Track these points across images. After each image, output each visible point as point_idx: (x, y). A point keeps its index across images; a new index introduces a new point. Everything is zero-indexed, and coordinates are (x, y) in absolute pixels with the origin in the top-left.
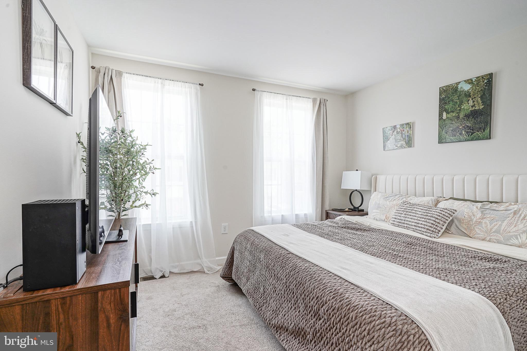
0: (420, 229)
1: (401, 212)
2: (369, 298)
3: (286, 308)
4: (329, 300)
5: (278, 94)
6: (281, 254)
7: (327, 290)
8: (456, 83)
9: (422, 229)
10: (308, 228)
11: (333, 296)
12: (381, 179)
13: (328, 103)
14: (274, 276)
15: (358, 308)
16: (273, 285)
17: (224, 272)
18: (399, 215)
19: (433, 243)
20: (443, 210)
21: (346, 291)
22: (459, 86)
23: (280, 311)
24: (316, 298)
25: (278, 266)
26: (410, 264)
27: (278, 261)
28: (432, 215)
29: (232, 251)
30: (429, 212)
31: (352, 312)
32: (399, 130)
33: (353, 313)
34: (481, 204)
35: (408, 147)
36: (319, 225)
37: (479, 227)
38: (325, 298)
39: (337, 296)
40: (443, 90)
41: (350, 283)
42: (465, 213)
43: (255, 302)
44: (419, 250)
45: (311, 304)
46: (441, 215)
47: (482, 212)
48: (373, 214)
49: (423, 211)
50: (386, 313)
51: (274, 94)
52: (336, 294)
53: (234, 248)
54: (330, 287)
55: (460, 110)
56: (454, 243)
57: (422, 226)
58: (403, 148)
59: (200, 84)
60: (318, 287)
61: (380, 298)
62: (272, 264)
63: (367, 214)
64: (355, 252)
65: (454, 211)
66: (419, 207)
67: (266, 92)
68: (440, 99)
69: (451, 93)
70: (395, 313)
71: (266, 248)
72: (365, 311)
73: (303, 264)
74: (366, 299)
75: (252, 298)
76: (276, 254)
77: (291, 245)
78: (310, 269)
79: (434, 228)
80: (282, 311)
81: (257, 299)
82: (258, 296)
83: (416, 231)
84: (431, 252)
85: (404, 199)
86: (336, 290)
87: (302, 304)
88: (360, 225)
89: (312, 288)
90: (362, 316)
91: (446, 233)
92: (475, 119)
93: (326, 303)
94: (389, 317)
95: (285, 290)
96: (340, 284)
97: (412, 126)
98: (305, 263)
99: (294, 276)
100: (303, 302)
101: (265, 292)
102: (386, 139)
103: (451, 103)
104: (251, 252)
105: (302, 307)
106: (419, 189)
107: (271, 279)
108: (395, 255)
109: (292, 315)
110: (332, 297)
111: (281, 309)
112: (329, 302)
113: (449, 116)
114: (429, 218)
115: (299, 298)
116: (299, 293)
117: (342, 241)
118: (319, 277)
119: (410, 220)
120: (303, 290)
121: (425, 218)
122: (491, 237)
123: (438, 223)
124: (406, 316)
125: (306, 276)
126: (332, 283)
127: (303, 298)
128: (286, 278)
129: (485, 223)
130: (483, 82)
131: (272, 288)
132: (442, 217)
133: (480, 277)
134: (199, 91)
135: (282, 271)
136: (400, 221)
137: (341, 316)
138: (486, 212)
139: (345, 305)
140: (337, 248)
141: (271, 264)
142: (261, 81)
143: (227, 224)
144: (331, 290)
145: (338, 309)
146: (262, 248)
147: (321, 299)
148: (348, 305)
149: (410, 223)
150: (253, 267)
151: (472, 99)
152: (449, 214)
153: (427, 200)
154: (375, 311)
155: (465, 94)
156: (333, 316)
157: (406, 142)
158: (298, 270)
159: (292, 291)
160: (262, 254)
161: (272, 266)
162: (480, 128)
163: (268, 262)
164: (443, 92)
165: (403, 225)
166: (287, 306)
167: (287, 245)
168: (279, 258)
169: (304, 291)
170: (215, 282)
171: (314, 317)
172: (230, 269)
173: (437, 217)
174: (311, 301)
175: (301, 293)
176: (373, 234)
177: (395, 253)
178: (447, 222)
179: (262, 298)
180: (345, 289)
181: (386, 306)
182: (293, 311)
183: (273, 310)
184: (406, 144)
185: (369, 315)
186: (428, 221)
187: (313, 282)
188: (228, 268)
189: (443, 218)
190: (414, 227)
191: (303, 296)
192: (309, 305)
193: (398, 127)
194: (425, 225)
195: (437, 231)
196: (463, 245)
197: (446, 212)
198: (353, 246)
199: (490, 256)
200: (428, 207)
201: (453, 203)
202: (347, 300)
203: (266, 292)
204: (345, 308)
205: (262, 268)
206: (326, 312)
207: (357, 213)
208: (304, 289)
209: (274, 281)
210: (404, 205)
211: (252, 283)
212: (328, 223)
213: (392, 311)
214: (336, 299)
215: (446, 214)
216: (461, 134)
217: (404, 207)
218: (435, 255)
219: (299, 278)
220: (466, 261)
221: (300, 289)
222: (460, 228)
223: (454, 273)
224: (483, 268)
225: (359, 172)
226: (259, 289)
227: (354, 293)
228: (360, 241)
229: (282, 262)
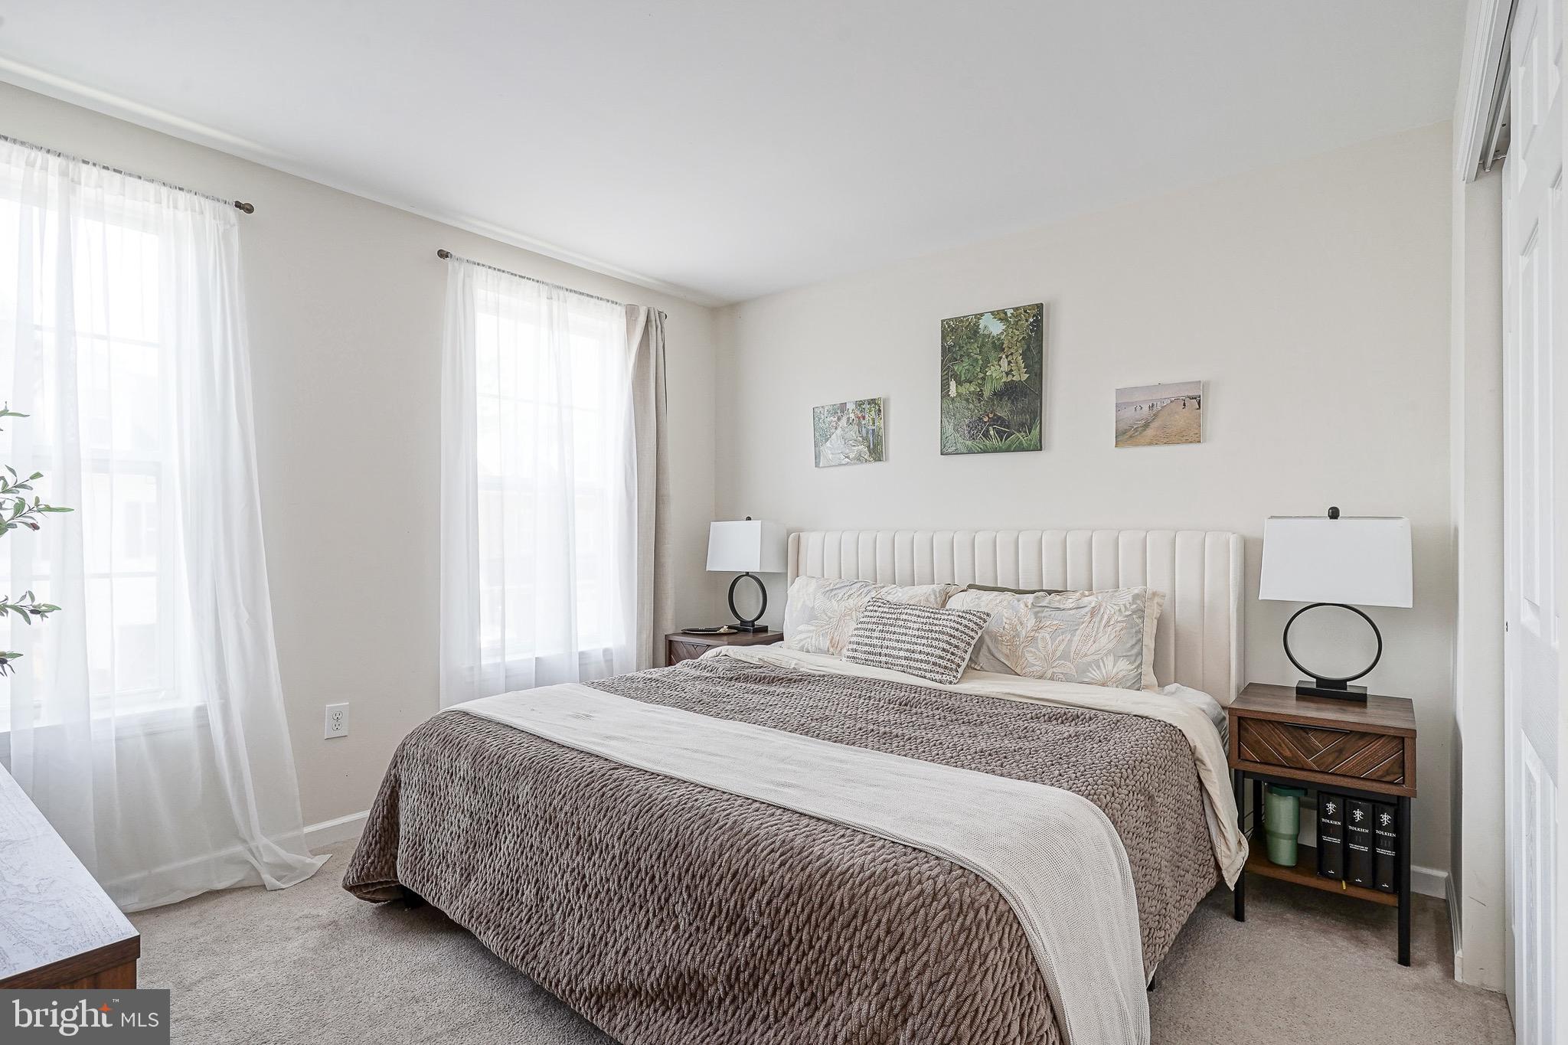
0: (918, 665)
1: (870, 626)
2: (870, 847)
3: (630, 930)
4: (771, 873)
5: (524, 277)
6: (593, 774)
7: (760, 848)
8: (976, 315)
9: (924, 666)
10: (637, 689)
11: (782, 858)
12: (811, 542)
13: (666, 323)
14: (578, 842)
15: (853, 874)
16: (573, 870)
17: (362, 869)
18: (867, 633)
19: (951, 697)
20: (964, 615)
21: (810, 839)
22: (982, 323)
23: (606, 944)
24: (729, 876)
25: (590, 809)
26: (924, 752)
27: (587, 795)
28: (941, 628)
29: (392, 792)
30: (935, 622)
31: (839, 888)
32: (852, 416)
33: (842, 890)
34: (1031, 596)
35: (875, 460)
36: (665, 679)
37: (1033, 650)
38: (759, 871)
39: (791, 857)
40: (949, 327)
41: (811, 817)
42: (1005, 620)
43: (507, 939)
44: (928, 716)
45: (716, 895)
46: (960, 627)
47: (1036, 614)
48: (798, 638)
49: (922, 620)
50: (919, 872)
51: (509, 276)
52: (788, 854)
53: (397, 780)
54: (766, 839)
55: (983, 379)
56: (993, 690)
57: (922, 657)
58: (862, 462)
59: (238, 205)
60: (732, 846)
61: (896, 841)
62: (567, 808)
63: (780, 638)
64: (792, 740)
65: (985, 617)
66: (911, 612)
67: (483, 265)
68: (943, 346)
69: (965, 337)
70: (939, 867)
71: (533, 762)
72: (870, 878)
73: (670, 791)
74: (866, 849)
75: (493, 928)
76: (574, 774)
77: (613, 743)
78: (696, 800)
79: (949, 660)
80: (616, 941)
81: (515, 927)
82: (518, 919)
83: (908, 670)
84: (954, 717)
85: (873, 594)
86: (784, 841)
87: (683, 903)
88: (772, 667)
89: (714, 852)
90: (867, 891)
91: (970, 670)
92: (1013, 403)
93: (763, 882)
94: (928, 879)
95: (623, 877)
96: (791, 827)
97: (882, 409)
98: (675, 788)
99: (649, 830)
100: (690, 896)
101: (542, 899)
102: (822, 437)
103: (966, 359)
104: (474, 785)
105: (684, 913)
106: (902, 567)
107: (567, 854)
108: (885, 733)
109: (653, 945)
110: (779, 862)
111: (609, 936)
112: (772, 878)
113: (963, 390)
114: (937, 635)
115: (675, 889)
116: (673, 875)
117: (744, 714)
118: (728, 819)
119: (895, 644)
120: (684, 863)
121: (928, 638)
122: (1054, 670)
123: (956, 646)
124: (961, 867)
125: (689, 822)
126: (770, 828)
127: (688, 887)
128: (622, 840)
129: (1043, 638)
130: (1027, 321)
131: (570, 882)
132: (962, 632)
133: (1061, 758)
134: (236, 228)
135: (604, 822)
136: (871, 649)
137: (810, 906)
138: (1043, 615)
139: (818, 876)
140: (742, 735)
141: (561, 809)
142: (468, 229)
143: (347, 703)
144: (773, 846)
145: (801, 890)
146: (521, 765)
147: (746, 875)
148: (826, 873)
149: (895, 653)
150: (489, 828)
151: (1007, 357)
152: (976, 623)
153: (922, 592)
154: (896, 873)
155: (994, 342)
156: (787, 911)
157: (869, 447)
158: (661, 809)
159: (647, 874)
160: (524, 784)
161: (566, 813)
162: (1023, 425)
163: (550, 805)
164: (948, 333)
165: (878, 658)
166: (633, 921)
167: (598, 744)
168: (588, 785)
169: (691, 864)
170: (315, 912)
171: (728, 930)
172: (384, 856)
173: (952, 632)
174: (714, 887)
175: (680, 874)
176: (813, 687)
177: (882, 730)
178: (973, 642)
179: (533, 921)
180: (807, 836)
181: (914, 855)
182: (656, 933)
183: (582, 948)
184: (870, 453)
185: (884, 886)
186: (934, 644)
187: (714, 836)
188: (376, 852)
189: (965, 634)
190: (903, 662)
191: (687, 880)
192: (709, 903)
193: (851, 407)
194: (928, 654)
195: (954, 666)
196: (1009, 694)
197: (970, 620)
198: (781, 724)
199: (1063, 712)
200: (931, 610)
201: (979, 598)
202: (819, 862)
203: (548, 898)
204: (820, 882)
205: (525, 827)
206: (766, 907)
207: (750, 637)
208: (690, 859)
209: (579, 858)
210: (876, 608)
211: (486, 882)
212: (686, 670)
213: (931, 864)
214: (791, 865)
215: (971, 625)
216: (986, 435)
217: (877, 614)
218: (963, 723)
219: (666, 832)
220: (1026, 728)
221: (677, 862)
222: (997, 655)
223: (1013, 756)
224: (1058, 737)
225: (756, 524)
226: (516, 896)
227: (832, 841)
228: (791, 711)
229: (603, 796)
